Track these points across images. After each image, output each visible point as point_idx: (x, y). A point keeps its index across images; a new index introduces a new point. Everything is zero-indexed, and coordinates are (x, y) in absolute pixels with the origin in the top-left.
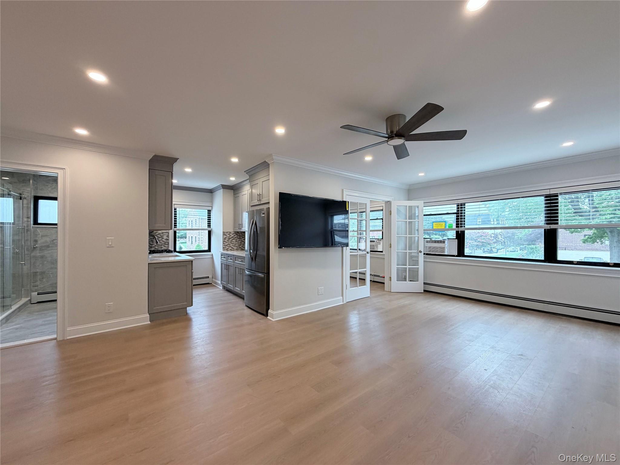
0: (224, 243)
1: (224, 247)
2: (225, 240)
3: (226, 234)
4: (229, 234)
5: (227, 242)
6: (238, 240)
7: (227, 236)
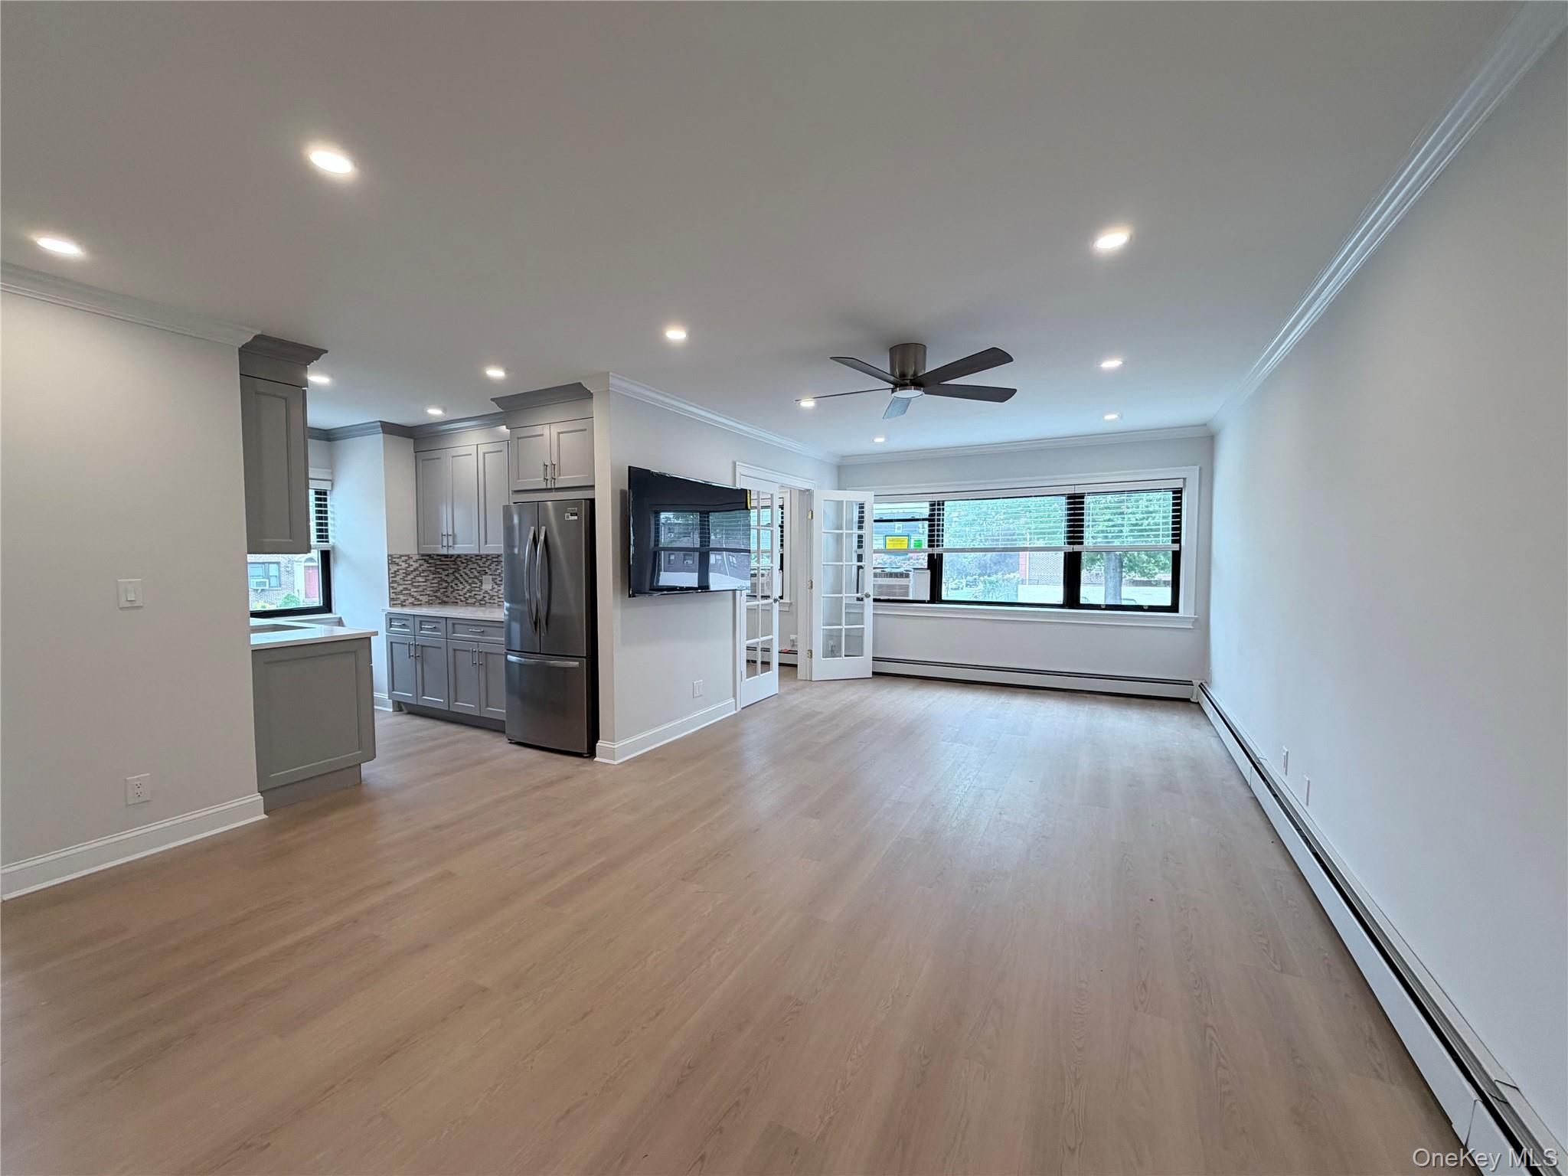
0: (392, 585)
1: (393, 596)
2: (395, 579)
3: (397, 560)
4: (405, 561)
5: (401, 582)
6: (431, 576)
7: (399, 567)
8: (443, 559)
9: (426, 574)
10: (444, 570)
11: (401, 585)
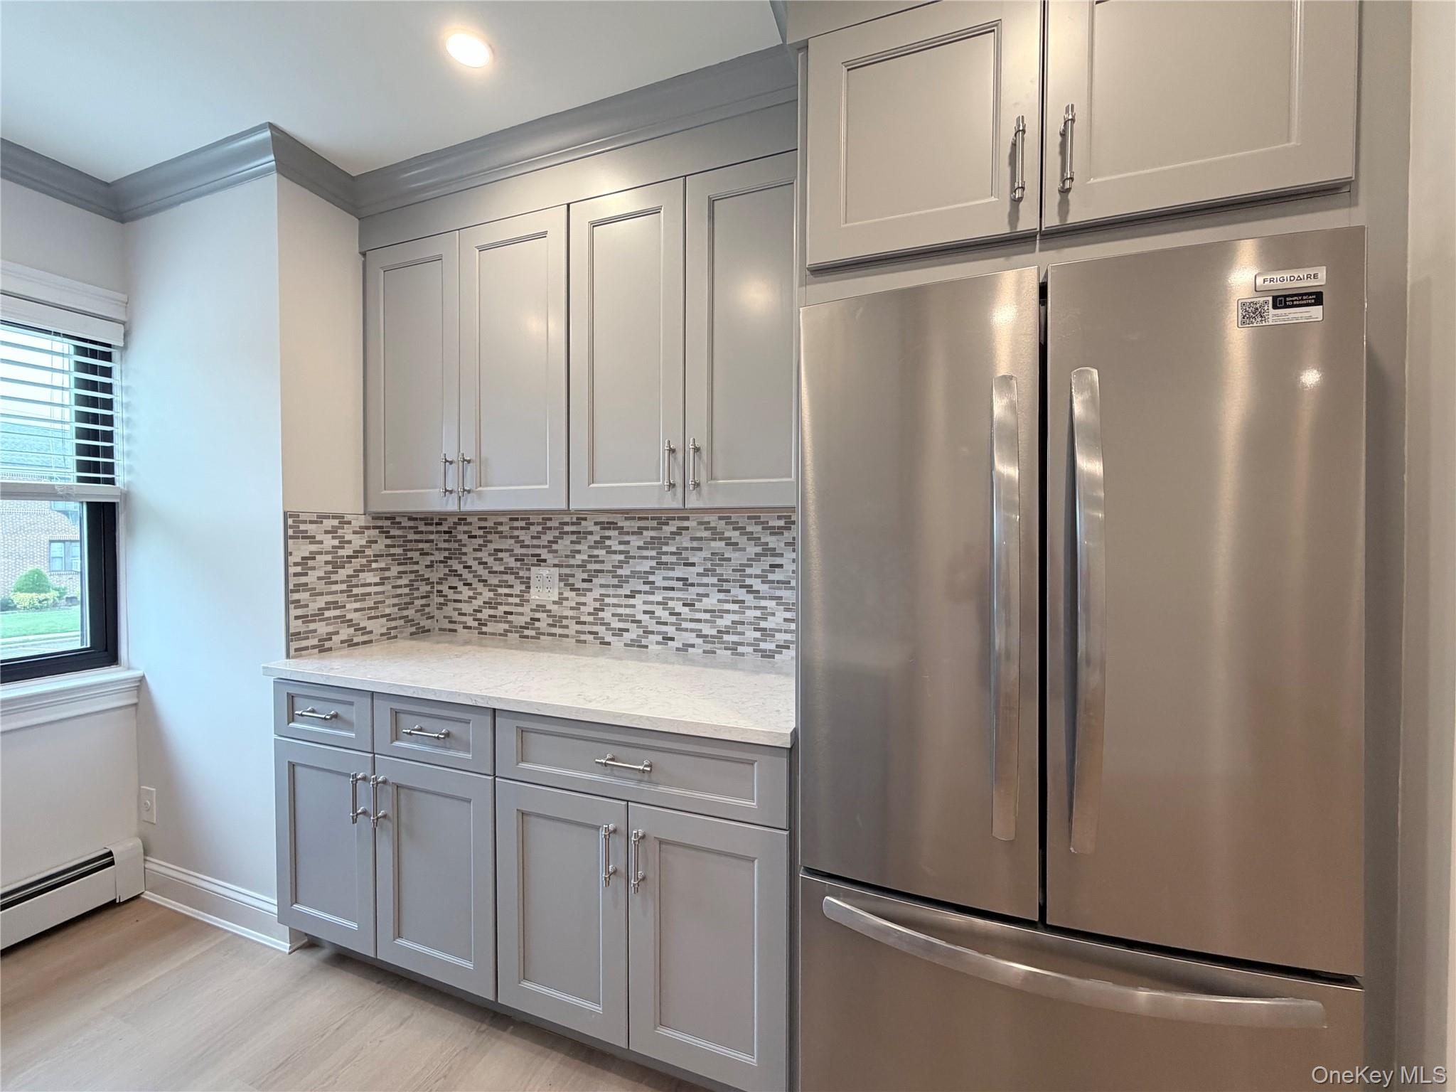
0: (296, 596)
2: (303, 580)
3: (309, 528)
4: (332, 532)
5: (321, 586)
7: (314, 548)
8: (422, 528)
9: (383, 565)
10: (424, 553)
11: (321, 594)
